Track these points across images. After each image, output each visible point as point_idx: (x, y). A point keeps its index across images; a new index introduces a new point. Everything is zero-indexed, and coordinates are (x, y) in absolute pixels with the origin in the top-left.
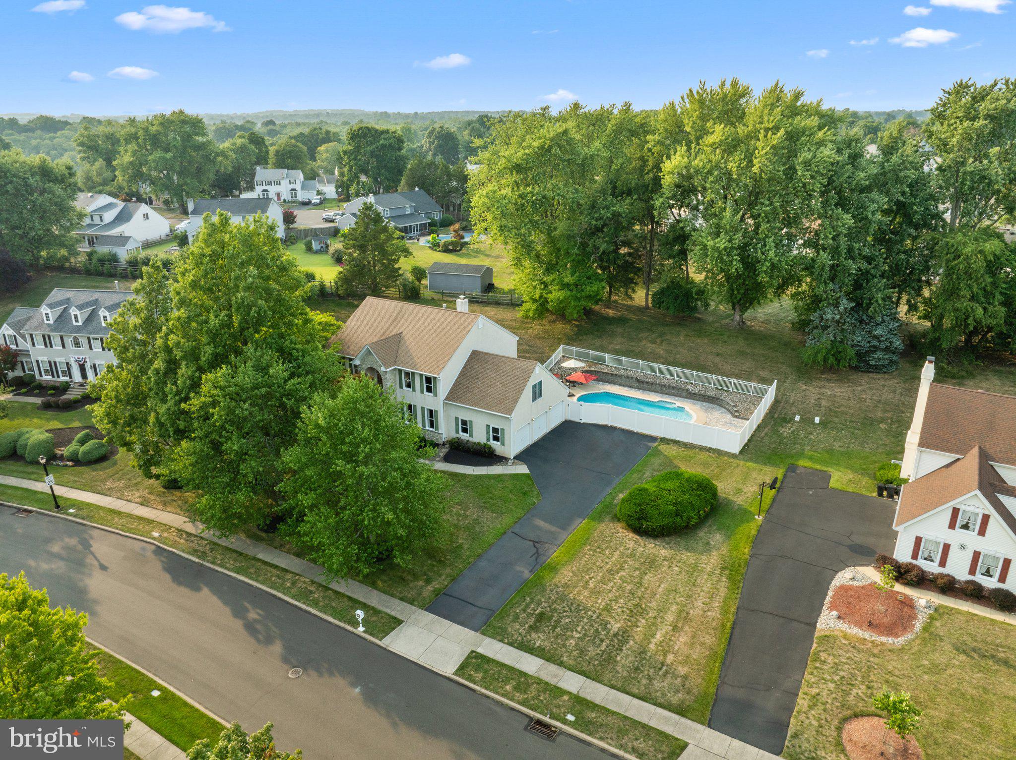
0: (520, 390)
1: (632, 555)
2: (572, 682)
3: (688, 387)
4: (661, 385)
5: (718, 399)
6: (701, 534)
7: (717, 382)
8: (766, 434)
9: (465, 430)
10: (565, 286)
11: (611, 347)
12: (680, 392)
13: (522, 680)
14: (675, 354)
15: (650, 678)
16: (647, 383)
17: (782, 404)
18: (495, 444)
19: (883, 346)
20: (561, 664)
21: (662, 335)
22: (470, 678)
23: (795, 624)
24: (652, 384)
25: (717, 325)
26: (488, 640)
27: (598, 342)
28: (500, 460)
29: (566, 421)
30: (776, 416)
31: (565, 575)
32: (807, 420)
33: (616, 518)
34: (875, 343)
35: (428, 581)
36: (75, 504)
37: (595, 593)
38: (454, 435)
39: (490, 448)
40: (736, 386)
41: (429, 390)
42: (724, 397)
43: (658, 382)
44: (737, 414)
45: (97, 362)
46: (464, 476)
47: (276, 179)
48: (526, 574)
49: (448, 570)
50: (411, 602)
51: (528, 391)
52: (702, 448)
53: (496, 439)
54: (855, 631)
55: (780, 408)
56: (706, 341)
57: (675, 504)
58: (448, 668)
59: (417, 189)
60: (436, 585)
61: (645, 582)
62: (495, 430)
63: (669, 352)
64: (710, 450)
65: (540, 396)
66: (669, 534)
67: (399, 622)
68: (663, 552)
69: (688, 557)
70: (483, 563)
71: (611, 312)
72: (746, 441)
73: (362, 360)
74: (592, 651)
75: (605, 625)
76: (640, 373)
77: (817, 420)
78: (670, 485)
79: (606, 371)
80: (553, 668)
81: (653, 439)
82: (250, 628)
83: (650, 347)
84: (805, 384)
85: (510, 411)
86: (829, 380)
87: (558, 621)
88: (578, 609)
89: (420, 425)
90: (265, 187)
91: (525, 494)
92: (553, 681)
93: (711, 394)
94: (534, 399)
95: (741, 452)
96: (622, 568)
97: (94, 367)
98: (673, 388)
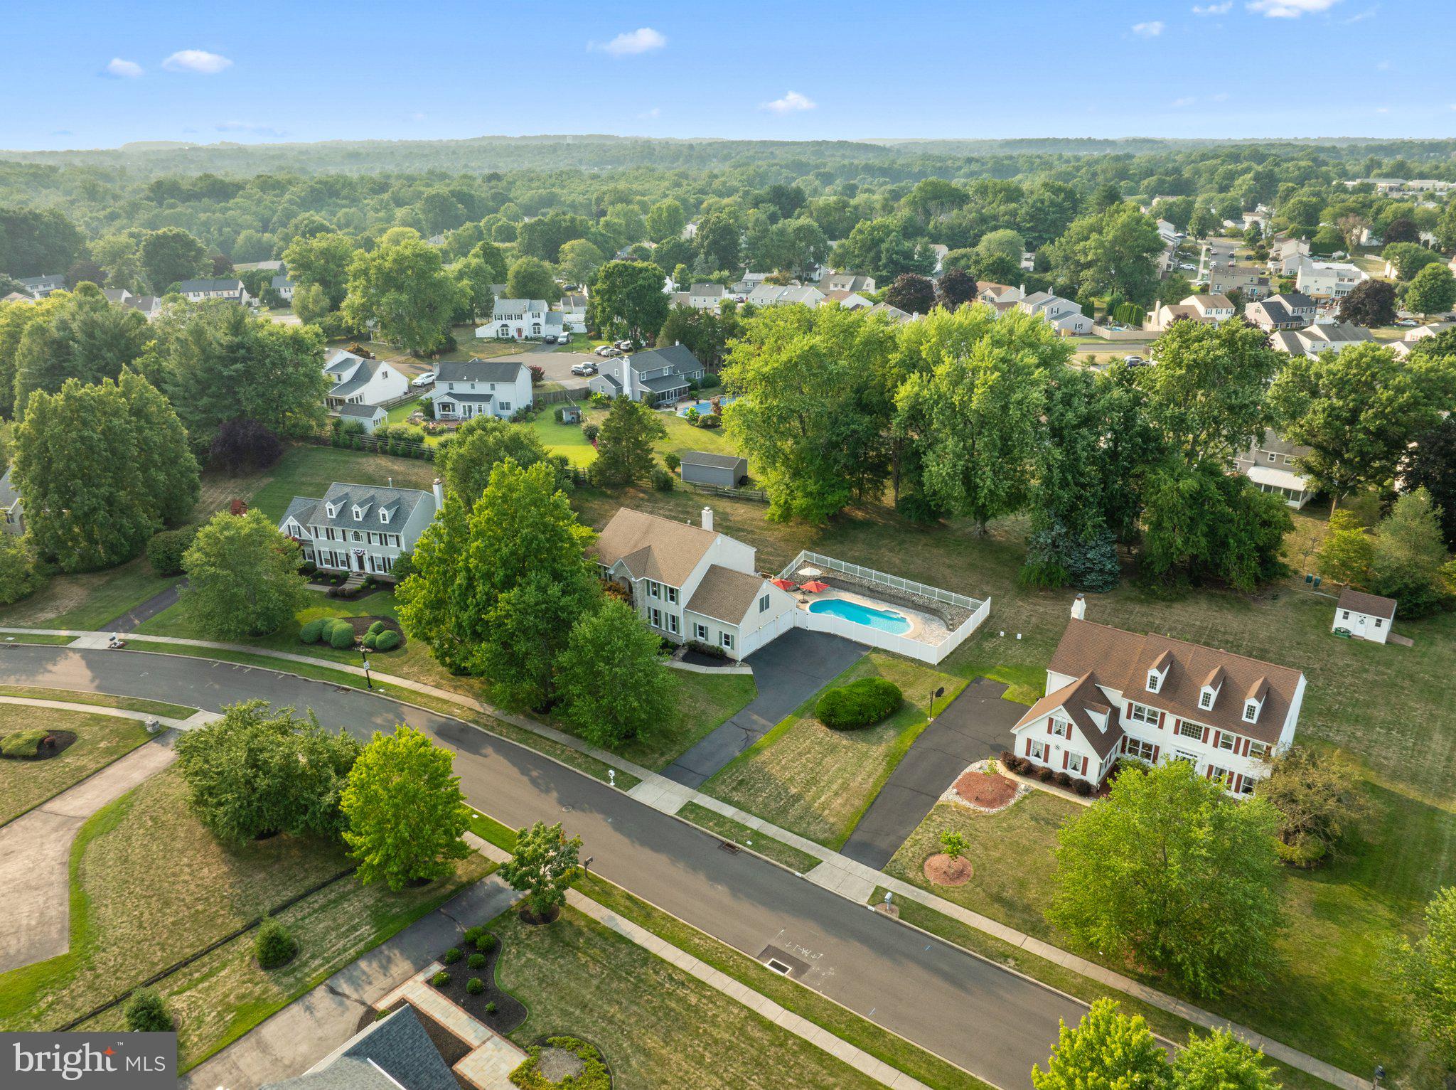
0: (748, 604)
1: (820, 743)
2: (755, 823)
3: (914, 598)
4: (890, 595)
5: (938, 611)
6: (879, 730)
7: (940, 595)
8: (969, 648)
9: (702, 635)
10: (809, 495)
11: (850, 554)
12: (906, 602)
13: (720, 819)
15: (809, 823)
16: (878, 592)
17: (992, 621)
18: (726, 648)
19: (1097, 568)
20: (750, 812)
21: (904, 542)
22: (686, 817)
23: (923, 797)
24: (882, 593)
25: (959, 533)
26: (701, 795)
27: (838, 548)
28: (730, 661)
29: (795, 629)
30: (985, 630)
31: (766, 754)
32: (1010, 636)
33: (813, 715)
34: (1088, 565)
35: (662, 754)
36: (383, 685)
37: (784, 768)
38: (693, 638)
39: (722, 651)
40: (957, 600)
41: (672, 599)
42: (946, 611)
43: (888, 591)
44: (951, 627)
45: (375, 555)
46: (698, 674)
47: (518, 313)
48: (738, 754)
49: (678, 747)
50: (649, 768)
51: (756, 604)
52: (906, 658)
53: (727, 643)
54: (966, 803)
55: (989, 625)
56: (942, 551)
57: (860, 705)
58: (672, 811)
59: (677, 343)
60: (667, 757)
61: (824, 763)
62: (727, 637)
63: (903, 561)
64: (913, 660)
65: (768, 607)
66: (853, 729)
67: (640, 781)
68: (845, 742)
69: (862, 746)
70: (705, 744)
71: (859, 514)
72: (948, 653)
73: (616, 570)
74: (773, 805)
75: (786, 790)
76: (873, 583)
77: (1019, 636)
78: (860, 690)
79: (841, 578)
80: (743, 814)
81: (866, 647)
82: (534, 782)
83: (888, 556)
84: (1022, 600)
85: (738, 622)
86: (1045, 598)
87: (753, 786)
88: (769, 778)
89: (664, 628)
90: (504, 322)
91: (746, 692)
92: (742, 822)
93: (934, 606)
94: (762, 610)
95: (939, 664)
96: (809, 752)
97: (372, 559)
98: (901, 598)
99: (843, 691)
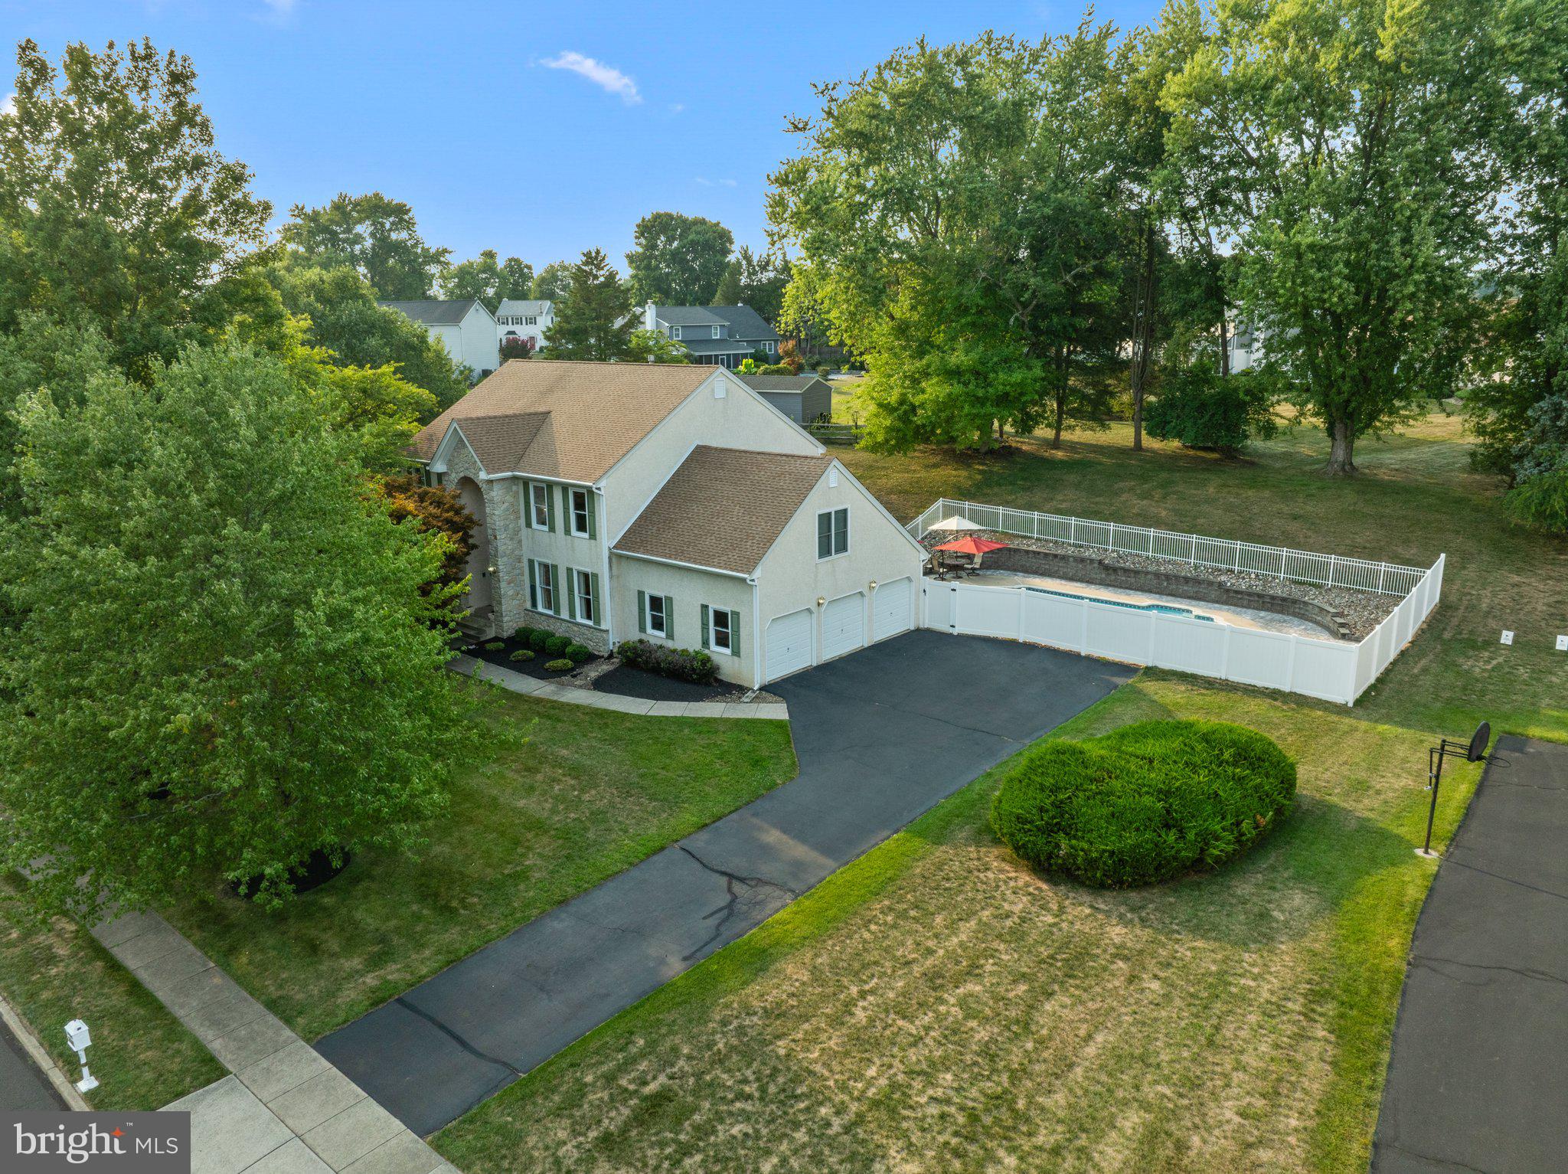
0: (781, 519)
1: (1017, 935)
3: (1223, 578)
4: (1157, 575)
5: (1295, 602)
6: (1244, 888)
7: (1294, 566)
8: (1425, 671)
9: (658, 625)
12: (1202, 589)
14: (1195, 518)
16: (1126, 570)
17: (1460, 612)
18: (719, 654)
21: (1166, 485)
24: (1137, 572)
28: (732, 690)
29: (918, 630)
30: (1447, 635)
32: (1533, 643)
35: (375, 962)
37: (865, 1043)
38: (634, 635)
39: (707, 660)
40: (1341, 574)
41: (581, 527)
42: (1312, 597)
43: (1152, 568)
44: (1343, 631)
48: (675, 968)
49: (452, 935)
50: (282, 1009)
51: (802, 529)
52: (1251, 691)
53: (722, 641)
55: (1455, 621)
56: (1267, 493)
57: (1165, 794)
59: (741, 306)
60: (393, 972)
61: (1043, 1022)
62: (721, 618)
63: (1176, 512)
64: (1274, 694)
65: (842, 547)
66: (1141, 882)
67: (220, 1072)
68: (1116, 933)
69: (1195, 952)
70: (560, 924)
71: (1060, 454)
72: (1372, 680)
73: (450, 463)
76: (1111, 552)
77: (1561, 644)
78: (1152, 747)
79: (1034, 548)
81: (1126, 669)
83: (1138, 505)
84: (1518, 572)
85: (751, 564)
87: (704, 1132)
88: (787, 1093)
89: (565, 614)
90: (511, 328)
91: (756, 763)
93: (1278, 592)
94: (825, 550)
95: (1358, 703)
96: (973, 971)
98: (1187, 580)
99: (1094, 750)
